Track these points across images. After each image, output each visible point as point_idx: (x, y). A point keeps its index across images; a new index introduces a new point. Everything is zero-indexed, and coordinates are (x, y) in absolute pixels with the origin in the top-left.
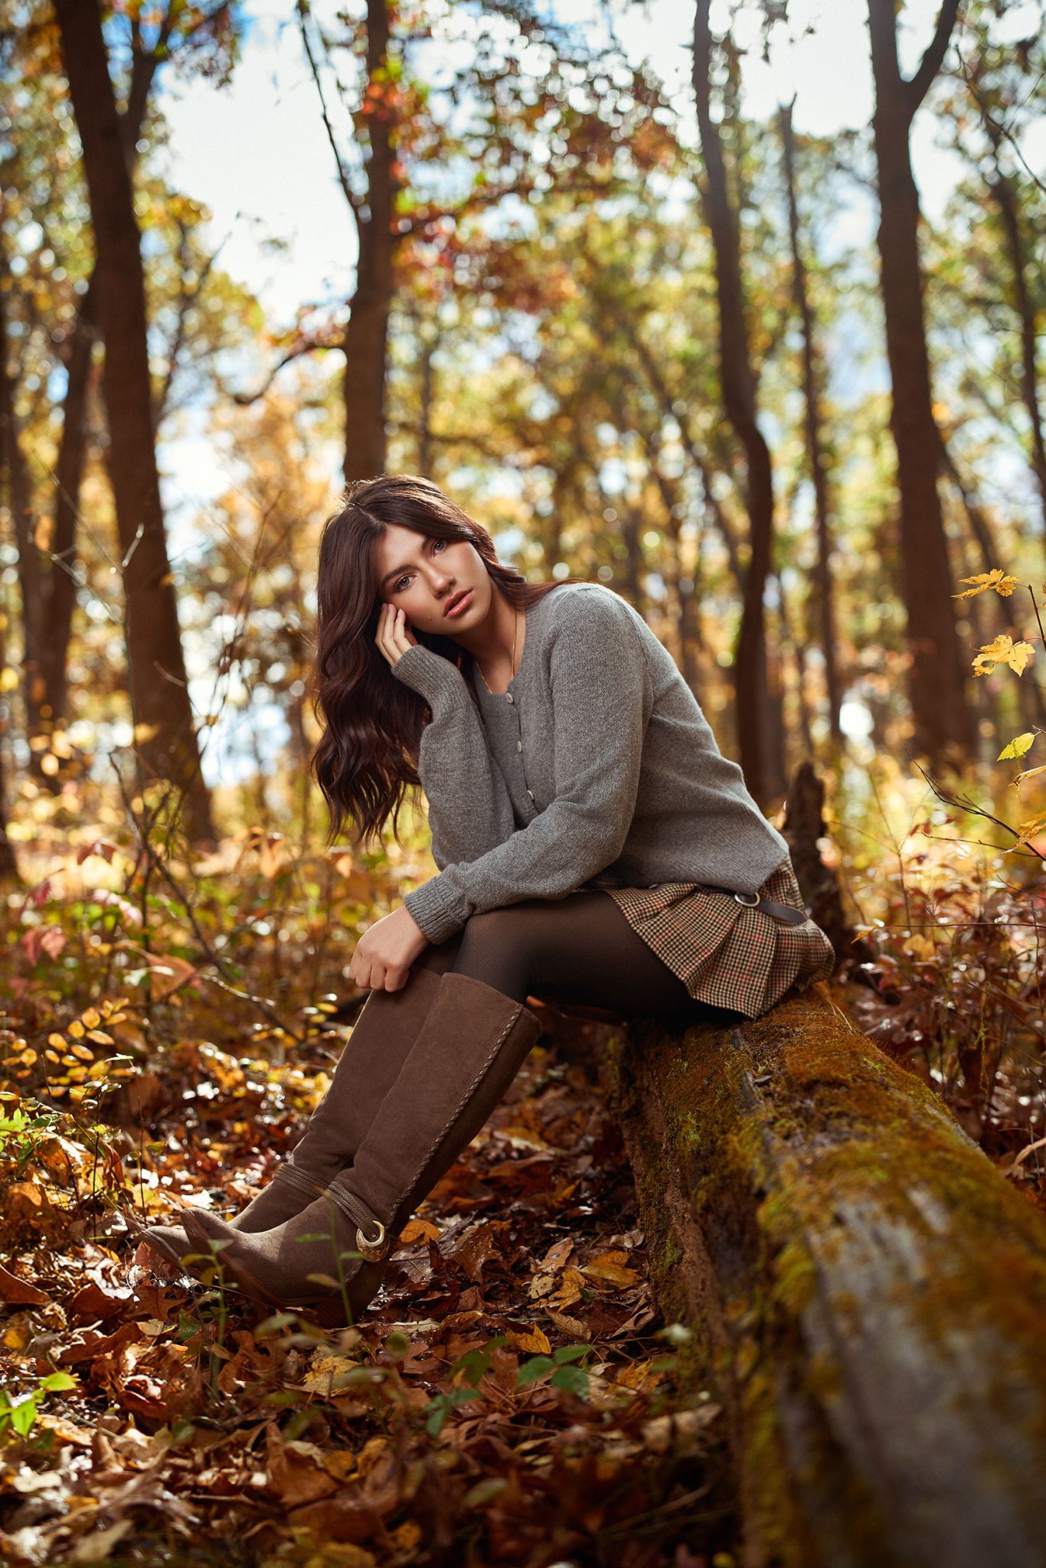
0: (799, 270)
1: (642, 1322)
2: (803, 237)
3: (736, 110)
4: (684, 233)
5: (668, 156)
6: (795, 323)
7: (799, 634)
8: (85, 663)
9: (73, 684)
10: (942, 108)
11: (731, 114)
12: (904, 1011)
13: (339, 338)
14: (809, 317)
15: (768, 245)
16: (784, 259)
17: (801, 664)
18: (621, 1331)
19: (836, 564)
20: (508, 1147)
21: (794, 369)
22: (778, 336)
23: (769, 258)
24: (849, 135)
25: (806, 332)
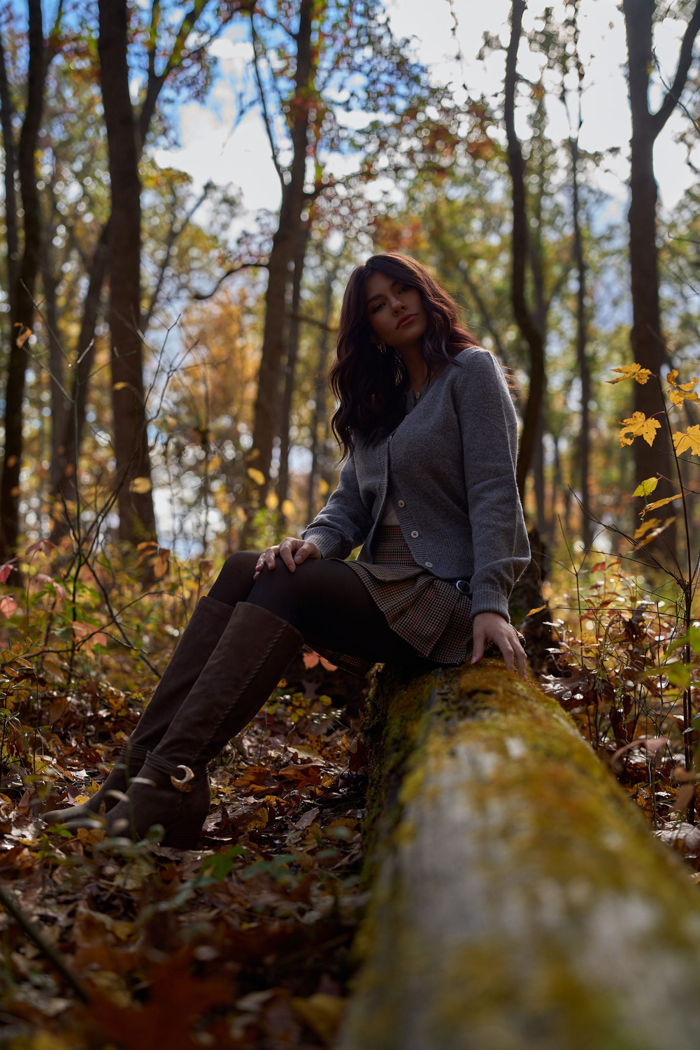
0: (578, 237)
1: (354, 860)
2: (582, 217)
3: (542, 132)
4: (502, 210)
5: (489, 152)
6: (574, 273)
7: (567, 480)
8: (90, 471)
9: (82, 485)
10: (679, 136)
11: (538, 133)
12: (573, 681)
13: (265, 260)
14: (582, 268)
15: (559, 221)
16: (569, 231)
17: (568, 502)
18: (338, 865)
19: (593, 435)
20: (295, 757)
21: (572, 304)
22: (562, 281)
23: (559, 230)
24: (614, 150)
25: (581, 279)
